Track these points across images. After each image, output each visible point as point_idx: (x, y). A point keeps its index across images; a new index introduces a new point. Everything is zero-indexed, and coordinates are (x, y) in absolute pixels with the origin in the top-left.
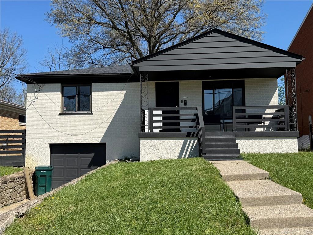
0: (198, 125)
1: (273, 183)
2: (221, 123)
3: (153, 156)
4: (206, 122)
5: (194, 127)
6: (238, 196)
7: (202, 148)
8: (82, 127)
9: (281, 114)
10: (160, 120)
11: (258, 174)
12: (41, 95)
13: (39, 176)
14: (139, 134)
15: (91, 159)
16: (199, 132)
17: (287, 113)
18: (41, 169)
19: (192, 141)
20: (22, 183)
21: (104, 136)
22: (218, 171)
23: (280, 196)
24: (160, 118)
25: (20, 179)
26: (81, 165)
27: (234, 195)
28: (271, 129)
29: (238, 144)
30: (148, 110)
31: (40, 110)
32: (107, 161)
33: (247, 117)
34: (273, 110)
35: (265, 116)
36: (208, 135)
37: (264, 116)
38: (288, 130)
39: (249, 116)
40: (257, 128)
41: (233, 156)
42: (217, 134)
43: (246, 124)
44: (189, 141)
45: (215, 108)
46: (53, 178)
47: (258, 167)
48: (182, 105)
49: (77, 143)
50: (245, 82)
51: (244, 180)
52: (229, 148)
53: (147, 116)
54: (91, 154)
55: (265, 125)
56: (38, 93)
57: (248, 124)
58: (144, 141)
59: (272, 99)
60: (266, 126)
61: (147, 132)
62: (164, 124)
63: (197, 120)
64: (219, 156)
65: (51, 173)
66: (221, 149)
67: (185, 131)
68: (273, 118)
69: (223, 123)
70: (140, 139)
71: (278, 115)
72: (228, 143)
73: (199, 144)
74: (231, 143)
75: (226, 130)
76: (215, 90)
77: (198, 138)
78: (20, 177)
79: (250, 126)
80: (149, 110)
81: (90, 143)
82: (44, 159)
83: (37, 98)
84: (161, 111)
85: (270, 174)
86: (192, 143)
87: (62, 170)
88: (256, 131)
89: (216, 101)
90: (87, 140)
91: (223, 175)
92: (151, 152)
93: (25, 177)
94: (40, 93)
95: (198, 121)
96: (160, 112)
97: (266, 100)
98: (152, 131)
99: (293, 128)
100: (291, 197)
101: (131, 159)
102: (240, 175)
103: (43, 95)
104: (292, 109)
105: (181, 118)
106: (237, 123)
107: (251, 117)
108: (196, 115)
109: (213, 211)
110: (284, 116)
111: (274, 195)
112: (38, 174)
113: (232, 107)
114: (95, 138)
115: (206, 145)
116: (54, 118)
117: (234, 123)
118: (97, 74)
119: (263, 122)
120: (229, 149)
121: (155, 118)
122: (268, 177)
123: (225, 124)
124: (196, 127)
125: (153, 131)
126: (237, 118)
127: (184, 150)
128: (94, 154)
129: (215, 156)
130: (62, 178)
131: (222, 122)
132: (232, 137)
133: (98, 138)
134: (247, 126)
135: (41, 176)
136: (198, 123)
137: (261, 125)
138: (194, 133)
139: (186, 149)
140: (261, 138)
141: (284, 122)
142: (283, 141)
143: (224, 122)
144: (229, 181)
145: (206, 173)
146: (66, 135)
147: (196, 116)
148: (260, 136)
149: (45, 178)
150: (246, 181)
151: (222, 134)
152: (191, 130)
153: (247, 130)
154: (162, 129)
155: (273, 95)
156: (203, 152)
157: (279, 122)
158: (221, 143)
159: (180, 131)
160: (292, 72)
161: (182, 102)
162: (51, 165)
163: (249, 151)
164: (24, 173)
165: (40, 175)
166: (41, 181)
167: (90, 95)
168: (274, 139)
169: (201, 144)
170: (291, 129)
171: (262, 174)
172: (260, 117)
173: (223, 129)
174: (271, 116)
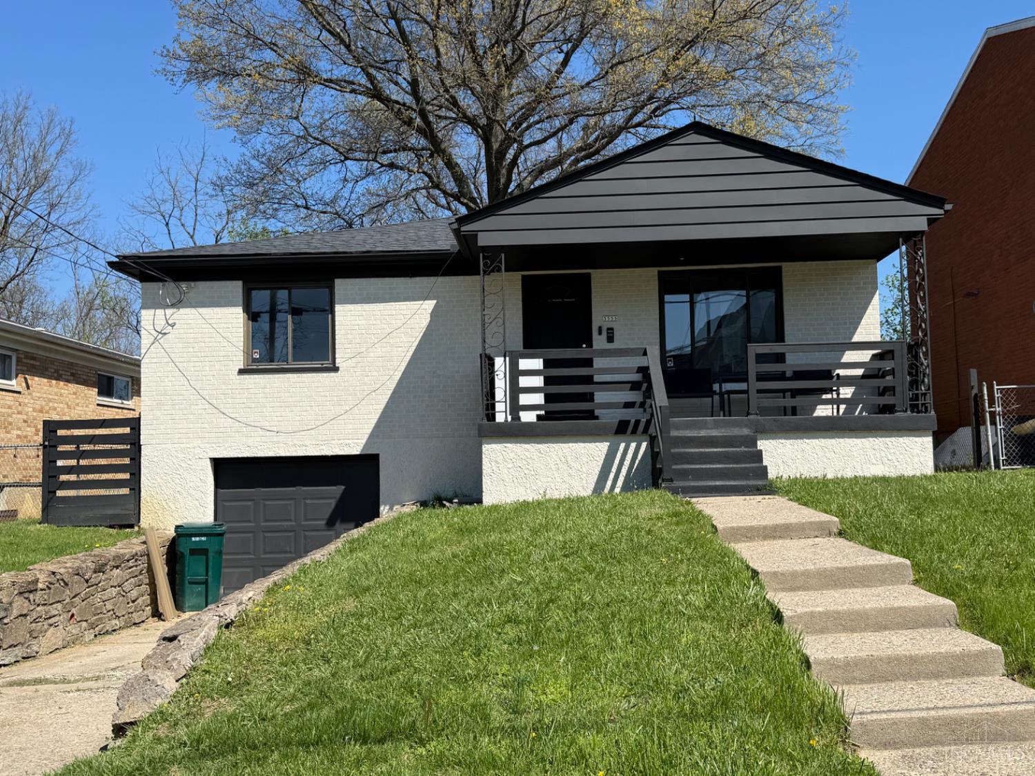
0: (650, 398)
1: (849, 543)
2: (715, 392)
3: (522, 490)
4: (672, 391)
5: (637, 405)
6: (755, 568)
7: (662, 464)
8: (309, 408)
9: (887, 365)
10: (538, 386)
11: (811, 523)
12: (185, 316)
13: (187, 553)
14: (480, 428)
15: (333, 503)
16: (651, 419)
17: (901, 362)
18: (193, 531)
19: (633, 445)
20: (141, 574)
21: (372, 435)
22: (709, 518)
23: (857, 567)
24: (538, 381)
25: (136, 560)
26: (306, 520)
27: (748, 567)
28: (859, 410)
29: (764, 453)
30: (505, 357)
31: (181, 360)
32: (382, 508)
33: (788, 374)
34: (865, 356)
35: (842, 372)
36: (678, 428)
37: (838, 371)
38: (903, 411)
39: (795, 372)
40: (818, 407)
41: (748, 486)
42: (704, 426)
43: (788, 394)
44: (623, 445)
45: (696, 345)
46: (226, 560)
47: (813, 507)
48: (599, 342)
49: (294, 454)
50: (784, 274)
51: (774, 538)
52: (737, 463)
53: (502, 375)
54: (334, 488)
55: (841, 396)
56: (175, 310)
57: (793, 396)
58: (494, 446)
59: (863, 322)
60: (844, 401)
61: (503, 421)
62: (549, 398)
63: (645, 385)
64: (710, 486)
65: (221, 544)
66: (714, 466)
67: (610, 417)
68: (863, 377)
69: (721, 394)
70: (483, 441)
71: (879, 369)
72: (734, 449)
73: (653, 454)
74: (743, 449)
75: (730, 411)
76: (695, 295)
77: (650, 436)
78: (137, 554)
79: (799, 401)
80: (507, 359)
81: (332, 456)
82: (197, 502)
83: (173, 325)
84: (541, 360)
85: (841, 523)
86: (634, 451)
87: (250, 535)
88: (815, 415)
89: (700, 324)
90: (324, 447)
91: (720, 527)
92: (514, 479)
93: (148, 555)
94: (182, 311)
95: (650, 387)
96: (537, 364)
97: (845, 323)
98: (516, 418)
99: (920, 406)
100: (885, 568)
101: (456, 500)
102: (765, 528)
103: (192, 317)
104: (917, 353)
105: (597, 378)
106: (759, 391)
107: (800, 375)
108: (644, 371)
109: (697, 600)
110: (892, 372)
111: (845, 563)
112: (183, 547)
113: (747, 346)
114: (347, 441)
115: (674, 455)
116: (224, 383)
117: (753, 393)
118: (351, 253)
119: (835, 388)
120: (738, 466)
121: (524, 382)
122: (835, 530)
123: (726, 396)
124: (642, 405)
125: (519, 418)
126: (761, 377)
127: (610, 471)
128: (343, 487)
129: (698, 486)
130: (250, 559)
131: (718, 391)
132: (746, 431)
133: (356, 441)
134: (789, 402)
135: (194, 552)
136: (649, 393)
137: (829, 396)
138: (637, 422)
139: (614, 470)
140: (829, 434)
141: (894, 387)
142: (889, 443)
143: (723, 390)
144: (738, 541)
145: (677, 524)
146: (261, 432)
147: (641, 375)
148: (826, 430)
149: (204, 557)
150: (781, 541)
151: (717, 425)
152: (630, 415)
153: (789, 411)
154: (543, 412)
155: (865, 309)
156: (665, 475)
157: (881, 389)
158: (715, 450)
159: (597, 418)
160: (915, 245)
161: (600, 333)
162: (216, 519)
163: (794, 471)
164: (144, 543)
165: (190, 550)
166: (193, 568)
167: (330, 316)
168: (864, 438)
169: (658, 453)
170: (914, 408)
171: (821, 523)
172: (827, 375)
173: (721, 409)
174: (860, 372)
